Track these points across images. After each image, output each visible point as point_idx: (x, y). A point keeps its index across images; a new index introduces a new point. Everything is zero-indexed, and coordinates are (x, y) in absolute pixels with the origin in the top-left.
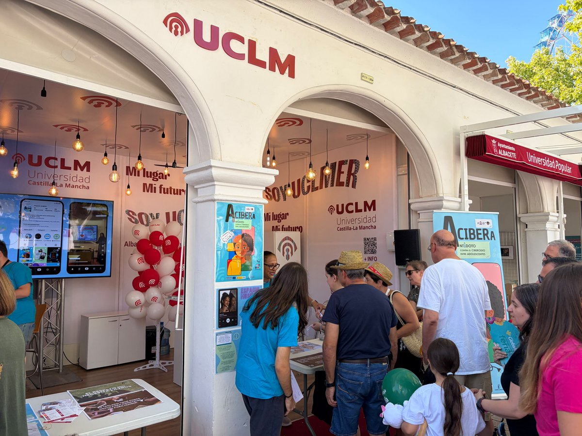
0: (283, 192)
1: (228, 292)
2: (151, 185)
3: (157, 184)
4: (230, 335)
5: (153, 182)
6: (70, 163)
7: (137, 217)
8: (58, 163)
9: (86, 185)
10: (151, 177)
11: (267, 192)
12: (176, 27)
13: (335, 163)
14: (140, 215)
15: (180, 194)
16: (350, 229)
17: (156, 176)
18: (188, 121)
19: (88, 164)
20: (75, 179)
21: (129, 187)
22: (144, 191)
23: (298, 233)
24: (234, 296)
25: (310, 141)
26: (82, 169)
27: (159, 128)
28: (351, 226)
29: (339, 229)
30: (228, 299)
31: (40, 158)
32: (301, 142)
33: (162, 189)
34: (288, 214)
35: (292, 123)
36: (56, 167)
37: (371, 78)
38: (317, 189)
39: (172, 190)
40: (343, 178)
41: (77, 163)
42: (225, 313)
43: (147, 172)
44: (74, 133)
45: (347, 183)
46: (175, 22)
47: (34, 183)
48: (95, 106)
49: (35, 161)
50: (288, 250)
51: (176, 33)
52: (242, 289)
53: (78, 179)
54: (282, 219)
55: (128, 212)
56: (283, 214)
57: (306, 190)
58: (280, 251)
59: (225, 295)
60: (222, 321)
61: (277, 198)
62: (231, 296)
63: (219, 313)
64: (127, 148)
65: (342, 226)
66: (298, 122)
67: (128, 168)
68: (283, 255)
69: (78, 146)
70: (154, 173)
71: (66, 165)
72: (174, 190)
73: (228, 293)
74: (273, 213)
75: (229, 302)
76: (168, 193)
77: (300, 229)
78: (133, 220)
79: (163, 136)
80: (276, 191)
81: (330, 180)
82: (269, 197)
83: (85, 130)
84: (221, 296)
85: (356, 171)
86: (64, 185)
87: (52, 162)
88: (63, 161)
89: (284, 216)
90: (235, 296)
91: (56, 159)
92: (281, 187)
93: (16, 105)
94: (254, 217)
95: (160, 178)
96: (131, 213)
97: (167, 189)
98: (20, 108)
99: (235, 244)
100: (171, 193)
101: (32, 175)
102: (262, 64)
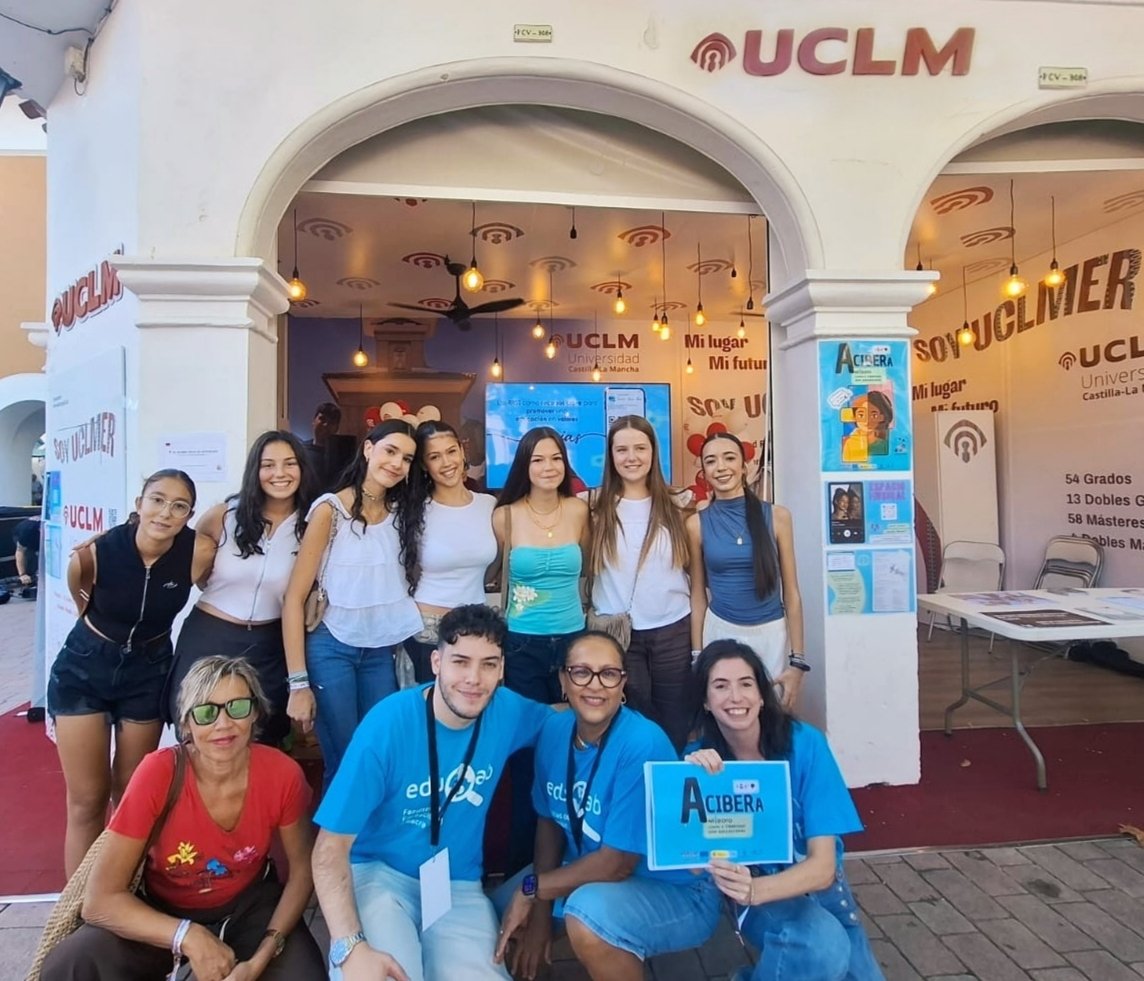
0: (953, 342)
1: (846, 488)
2: (721, 358)
3: (729, 357)
4: (852, 557)
5: (724, 354)
6: (613, 340)
7: (703, 406)
8: (600, 341)
9: (635, 366)
10: (720, 346)
11: (918, 348)
13: (1076, 264)
14: (708, 402)
16: (1118, 393)
17: (726, 344)
18: (768, 222)
19: (635, 338)
20: (621, 359)
21: (689, 363)
22: (711, 368)
23: (988, 413)
24: (856, 496)
25: (1012, 232)
26: (629, 346)
27: (727, 263)
28: (1119, 386)
29: (1087, 397)
30: (845, 498)
31: (579, 336)
32: (992, 237)
33: (738, 363)
34: (964, 382)
35: (968, 201)
36: (597, 346)
38: (1030, 325)
39: (753, 363)
40: (1097, 293)
41: (621, 338)
42: (841, 522)
43: (715, 340)
44: (615, 292)
45: (1106, 302)
47: (576, 370)
48: (637, 245)
49: (575, 341)
50: (966, 445)
52: (871, 483)
53: (625, 358)
54: (952, 392)
55: (691, 399)
56: (955, 383)
57: (1004, 330)
58: (949, 446)
59: (839, 492)
60: (836, 532)
61: (940, 356)
62: (851, 494)
63: (831, 521)
64: (684, 306)
65: (1094, 390)
66: (981, 196)
67: (687, 337)
68: (957, 454)
69: (620, 307)
70: (724, 340)
71: (609, 342)
72: (755, 362)
73: (846, 490)
74: (932, 384)
75: (847, 505)
76: (746, 368)
77: (993, 405)
78: (699, 411)
79: (734, 274)
80: (937, 343)
81: (1063, 301)
82: (923, 356)
83: (629, 287)
84: (833, 494)
85: (1132, 273)
86: (609, 369)
87: (593, 341)
88: (605, 336)
89: (958, 386)
90: (859, 495)
91: (597, 336)
92: (948, 336)
93: (547, 266)
94: (890, 362)
95: (733, 346)
96: (695, 401)
97: (745, 362)
98: (552, 269)
99: (854, 410)
100: (751, 368)
101: (572, 359)
102: (885, 68)
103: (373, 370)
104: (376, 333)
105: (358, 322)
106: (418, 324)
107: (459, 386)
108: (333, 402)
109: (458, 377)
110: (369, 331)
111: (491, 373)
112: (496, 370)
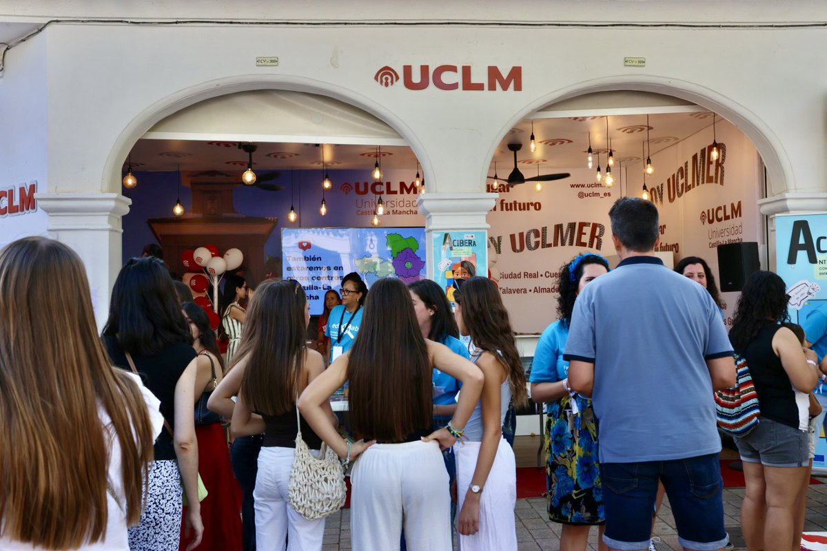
0: (660, 193)
6: (395, 187)
8: (384, 188)
9: (414, 210)
12: (387, 79)
13: (705, 149)
15: (528, 209)
19: (414, 185)
20: (401, 204)
26: (408, 192)
28: (721, 240)
31: (366, 184)
32: (639, 129)
33: (504, 205)
36: (382, 192)
37: (640, 60)
38: (690, 188)
39: (518, 205)
40: (712, 171)
41: (402, 185)
45: (715, 178)
46: (385, 75)
47: (362, 213)
49: (362, 189)
51: (387, 85)
53: (405, 203)
65: (713, 241)
71: (392, 189)
72: (520, 204)
76: (511, 210)
77: (676, 247)
80: (653, 193)
83: (391, 154)
85: (723, 160)
86: (391, 212)
87: (378, 188)
88: (389, 184)
91: (381, 184)
92: (658, 188)
95: (500, 191)
97: (511, 204)
99: (453, 272)
100: (516, 209)
101: (360, 205)
102: (479, 87)
103: (191, 215)
104: (192, 184)
105: (177, 174)
106: (227, 176)
107: (262, 229)
108: (158, 244)
109: (263, 221)
110: (186, 183)
111: (288, 220)
112: (292, 216)
